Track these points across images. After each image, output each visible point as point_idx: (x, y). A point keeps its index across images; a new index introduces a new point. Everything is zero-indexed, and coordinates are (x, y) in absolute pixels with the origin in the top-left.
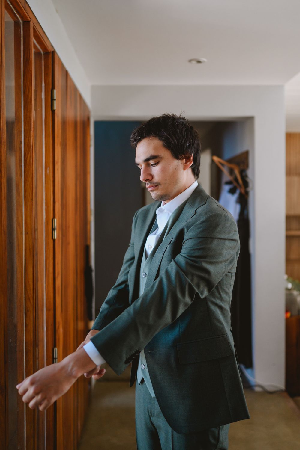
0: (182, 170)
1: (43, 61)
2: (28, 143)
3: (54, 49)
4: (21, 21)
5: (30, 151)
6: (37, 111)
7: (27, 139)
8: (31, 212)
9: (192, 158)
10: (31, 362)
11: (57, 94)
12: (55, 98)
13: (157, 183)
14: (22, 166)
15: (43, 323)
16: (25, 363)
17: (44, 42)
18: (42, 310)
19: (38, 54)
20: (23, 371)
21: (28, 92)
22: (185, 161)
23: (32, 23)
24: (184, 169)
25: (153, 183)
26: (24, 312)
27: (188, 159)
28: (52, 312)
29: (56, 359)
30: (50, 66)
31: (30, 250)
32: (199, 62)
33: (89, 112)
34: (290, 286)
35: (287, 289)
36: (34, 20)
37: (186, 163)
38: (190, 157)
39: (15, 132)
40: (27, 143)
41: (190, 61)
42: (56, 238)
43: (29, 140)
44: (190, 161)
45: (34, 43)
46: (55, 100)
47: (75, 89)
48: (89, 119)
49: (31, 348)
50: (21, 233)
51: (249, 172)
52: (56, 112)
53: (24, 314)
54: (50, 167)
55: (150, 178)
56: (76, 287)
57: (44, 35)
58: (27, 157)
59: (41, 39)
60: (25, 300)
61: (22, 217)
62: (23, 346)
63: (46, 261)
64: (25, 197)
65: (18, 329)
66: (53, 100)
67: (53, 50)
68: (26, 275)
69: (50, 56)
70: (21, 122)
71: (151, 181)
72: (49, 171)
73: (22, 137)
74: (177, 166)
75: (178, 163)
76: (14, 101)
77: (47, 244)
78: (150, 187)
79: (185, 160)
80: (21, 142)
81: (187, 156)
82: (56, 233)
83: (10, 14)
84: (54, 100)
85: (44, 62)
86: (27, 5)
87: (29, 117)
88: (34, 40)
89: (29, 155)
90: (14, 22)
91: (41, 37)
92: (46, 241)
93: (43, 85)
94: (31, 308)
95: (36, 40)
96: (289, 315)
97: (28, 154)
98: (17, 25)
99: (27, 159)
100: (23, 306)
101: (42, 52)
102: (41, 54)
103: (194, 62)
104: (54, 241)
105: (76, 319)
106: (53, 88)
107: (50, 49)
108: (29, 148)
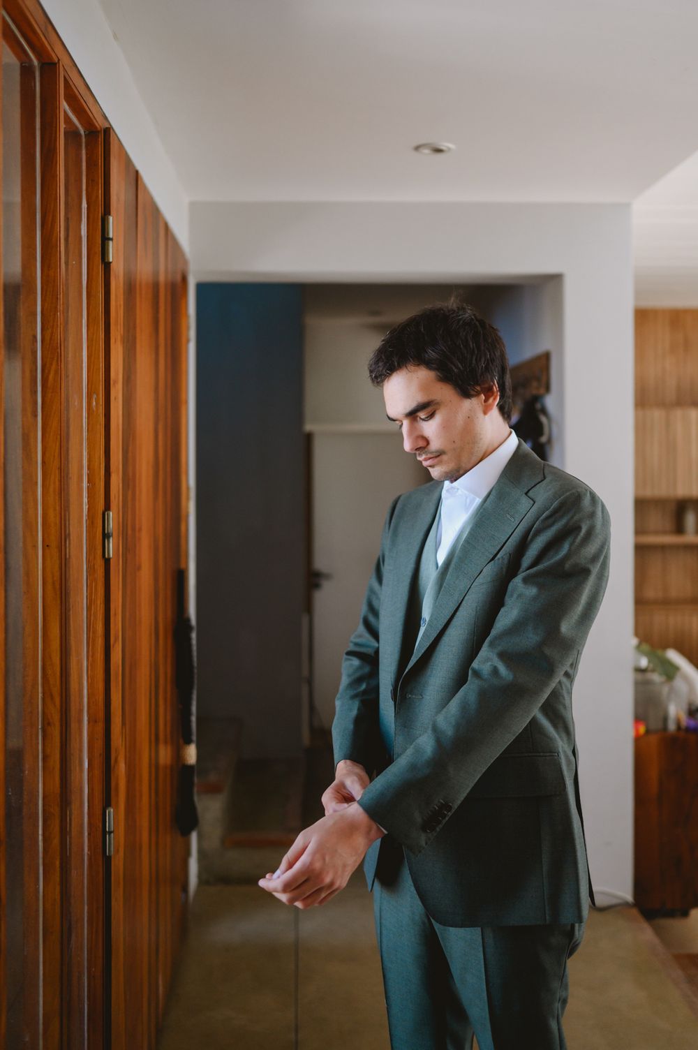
0: (480, 414)
1: (84, 152)
2: (51, 339)
3: (110, 125)
4: (36, 62)
5: (55, 358)
6: (70, 267)
7: (49, 331)
8: (57, 498)
9: (496, 388)
10: (56, 841)
11: (115, 226)
12: (111, 236)
13: (437, 452)
14: (36, 392)
15: (81, 750)
16: (41, 844)
17: (87, 109)
18: (80, 721)
19: (72, 134)
20: (38, 864)
21: (52, 224)
22: (484, 398)
23: (61, 69)
24: (485, 413)
25: (432, 453)
26: (40, 727)
27: (488, 392)
28: (100, 727)
29: (110, 833)
30: (100, 162)
31: (54, 583)
32: (438, 151)
33: (185, 262)
34: (644, 662)
35: (639, 670)
36: (65, 61)
37: (486, 401)
38: (492, 387)
39: (22, 314)
40: (48, 342)
41: (417, 148)
42: (111, 556)
43: (52, 333)
44: (492, 396)
45: (65, 112)
46: (112, 239)
47: (155, 211)
48: (184, 279)
49: (56, 810)
50: (35, 546)
51: (550, 402)
52: (114, 267)
53: (40, 731)
54: (98, 395)
55: (421, 444)
56: (155, 668)
57: (88, 93)
58: (49, 371)
59: (80, 101)
60: (43, 699)
61: (37, 509)
62: (37, 804)
63: (89, 609)
64: (44, 462)
65: (27, 766)
66: (105, 239)
67: (108, 126)
68: (44, 642)
69: (101, 138)
70: (36, 293)
71: (426, 450)
72: (97, 403)
73: (36, 327)
74: (470, 410)
75: (472, 405)
76: (20, 244)
77: (91, 570)
78: (426, 460)
79: (482, 395)
80: (35, 337)
81: (486, 386)
82: (111, 545)
83: (11, 47)
84: (110, 239)
85: (87, 154)
86: (50, 27)
87: (54, 281)
88: (64, 105)
89: (54, 367)
90: (21, 64)
91: (79, 97)
92: (88, 561)
93: (84, 205)
94: (56, 718)
95: (69, 105)
96: (642, 729)
97: (51, 364)
98: (26, 71)
99: (48, 377)
100: (38, 712)
101: (82, 132)
102: (80, 135)
103: (427, 151)
104: (107, 562)
105: (155, 740)
106: (107, 211)
107: (100, 123)
108: (54, 351)
